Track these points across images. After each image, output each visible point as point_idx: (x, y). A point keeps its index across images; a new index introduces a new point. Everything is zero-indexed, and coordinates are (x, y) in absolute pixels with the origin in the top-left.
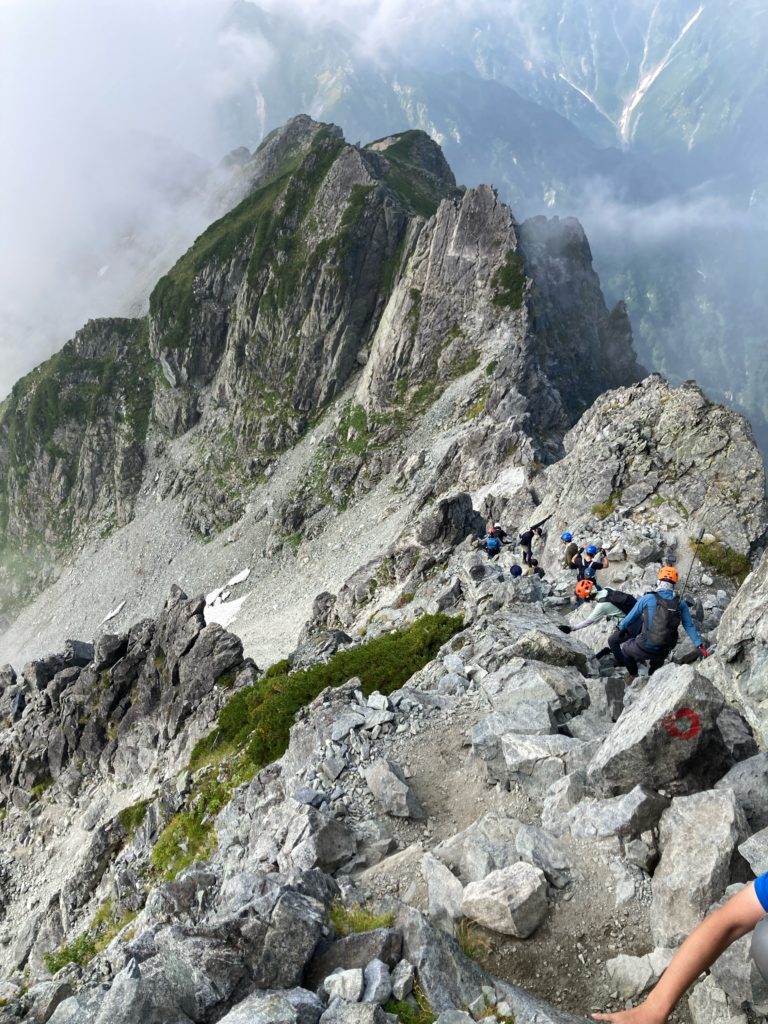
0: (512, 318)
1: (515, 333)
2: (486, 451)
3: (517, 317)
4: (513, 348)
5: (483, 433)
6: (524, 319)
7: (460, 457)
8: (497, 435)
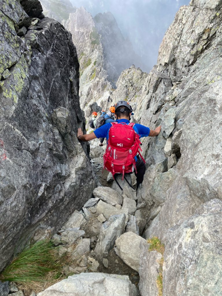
0: (98, 47)
1: (100, 52)
2: (99, 88)
3: (99, 47)
4: (100, 56)
5: (97, 83)
6: (101, 47)
7: (92, 91)
8: (100, 83)
